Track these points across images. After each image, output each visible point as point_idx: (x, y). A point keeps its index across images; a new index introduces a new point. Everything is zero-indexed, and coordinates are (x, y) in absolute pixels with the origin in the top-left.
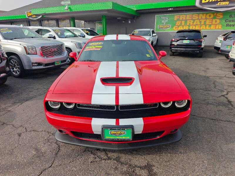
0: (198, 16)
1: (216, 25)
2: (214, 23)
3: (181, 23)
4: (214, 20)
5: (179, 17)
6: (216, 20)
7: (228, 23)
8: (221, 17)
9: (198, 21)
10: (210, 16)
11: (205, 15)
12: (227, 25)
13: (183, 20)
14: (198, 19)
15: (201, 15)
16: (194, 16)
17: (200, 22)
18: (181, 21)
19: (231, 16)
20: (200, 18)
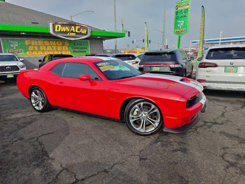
0: (49, 42)
1: (66, 51)
2: (64, 49)
3: (34, 48)
4: (64, 47)
5: (31, 42)
6: (65, 47)
7: (74, 50)
8: (68, 44)
9: (50, 47)
10: (59, 43)
11: (54, 42)
12: (74, 51)
13: (35, 45)
14: (50, 45)
15: (51, 42)
16: (45, 42)
17: (53, 48)
18: (34, 46)
19: (75, 44)
20: (51, 44)
